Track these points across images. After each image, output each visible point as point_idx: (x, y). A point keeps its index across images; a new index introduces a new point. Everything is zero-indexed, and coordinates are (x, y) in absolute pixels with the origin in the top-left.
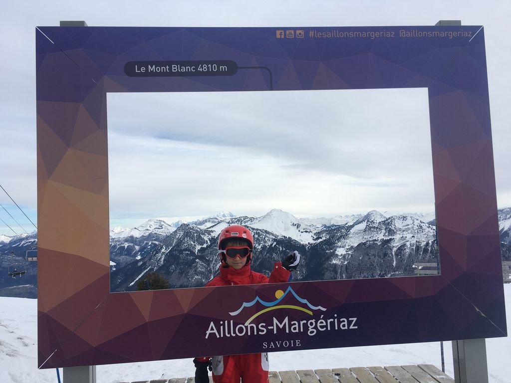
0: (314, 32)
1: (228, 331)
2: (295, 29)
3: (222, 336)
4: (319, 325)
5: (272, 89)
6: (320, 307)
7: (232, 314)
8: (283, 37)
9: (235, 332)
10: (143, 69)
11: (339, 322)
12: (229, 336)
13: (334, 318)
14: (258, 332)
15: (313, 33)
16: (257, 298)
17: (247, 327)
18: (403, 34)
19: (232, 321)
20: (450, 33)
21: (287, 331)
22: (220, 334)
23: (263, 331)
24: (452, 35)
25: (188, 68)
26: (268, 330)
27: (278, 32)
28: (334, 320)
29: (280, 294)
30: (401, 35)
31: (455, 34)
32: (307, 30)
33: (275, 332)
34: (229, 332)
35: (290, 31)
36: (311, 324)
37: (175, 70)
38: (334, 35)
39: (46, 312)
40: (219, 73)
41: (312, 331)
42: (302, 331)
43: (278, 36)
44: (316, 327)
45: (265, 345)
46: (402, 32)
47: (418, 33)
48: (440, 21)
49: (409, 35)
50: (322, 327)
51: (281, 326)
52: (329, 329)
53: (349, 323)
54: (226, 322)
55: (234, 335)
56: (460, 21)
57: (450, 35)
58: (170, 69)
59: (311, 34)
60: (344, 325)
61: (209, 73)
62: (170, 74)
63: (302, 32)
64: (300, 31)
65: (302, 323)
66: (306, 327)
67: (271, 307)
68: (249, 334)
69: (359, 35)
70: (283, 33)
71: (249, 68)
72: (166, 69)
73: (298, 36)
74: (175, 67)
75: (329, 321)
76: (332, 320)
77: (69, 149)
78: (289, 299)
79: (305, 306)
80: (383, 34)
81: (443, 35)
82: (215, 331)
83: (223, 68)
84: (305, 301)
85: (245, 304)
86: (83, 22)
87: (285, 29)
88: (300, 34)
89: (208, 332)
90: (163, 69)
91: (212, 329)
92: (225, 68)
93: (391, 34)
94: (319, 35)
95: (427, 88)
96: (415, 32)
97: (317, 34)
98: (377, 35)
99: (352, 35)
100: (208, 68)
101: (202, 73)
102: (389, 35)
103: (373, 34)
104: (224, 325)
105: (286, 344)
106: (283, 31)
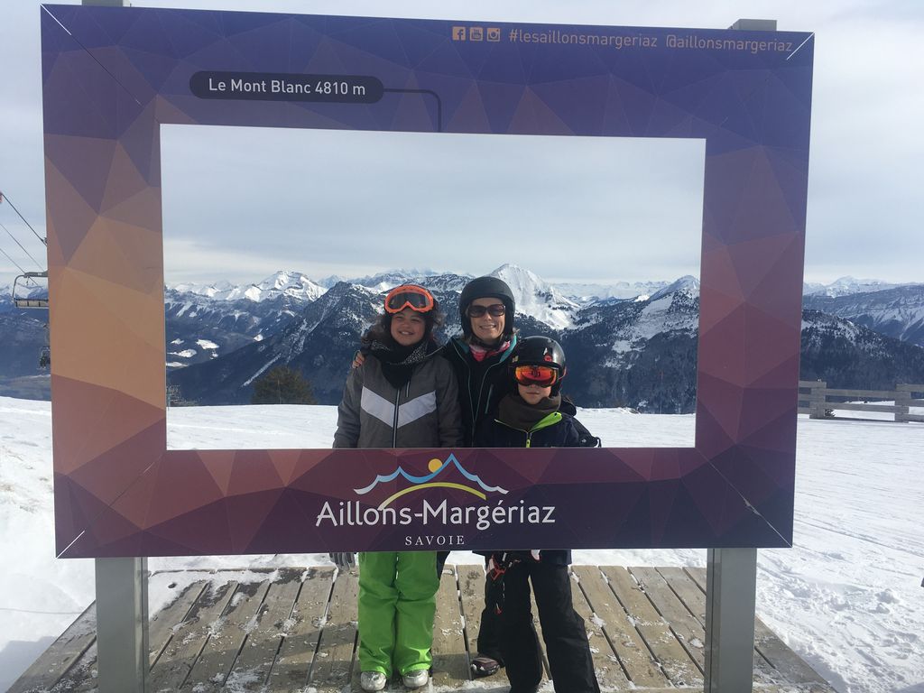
0: (518, 32)
1: (352, 516)
2: (485, 25)
3: (342, 523)
4: (494, 514)
5: (440, 130)
6: (498, 488)
7: (359, 492)
8: (463, 38)
9: (361, 519)
10: (222, 86)
11: (527, 513)
12: (353, 524)
13: (519, 506)
14: (398, 521)
15: (516, 33)
16: (400, 470)
17: (381, 513)
18: (673, 42)
19: (358, 503)
20: (755, 44)
21: (444, 522)
22: (338, 522)
23: (407, 520)
24: (757, 47)
25: (299, 88)
26: (413, 517)
27: (456, 30)
28: (519, 509)
29: (435, 466)
30: (668, 43)
31: (762, 45)
32: (506, 28)
33: (425, 522)
34: (353, 519)
35: (477, 29)
36: (483, 513)
37: (276, 89)
38: (552, 39)
39: (66, 474)
40: (351, 98)
41: (482, 524)
42: (467, 522)
43: (456, 37)
44: (489, 518)
45: (409, 540)
46: (670, 38)
47: (698, 40)
48: (740, 20)
49: (682, 44)
50: (499, 518)
51: (435, 514)
52: (510, 521)
53: (543, 514)
54: (349, 503)
55: (361, 524)
56: (776, 21)
57: (754, 47)
58: (268, 87)
59: (513, 35)
60: (534, 516)
61: (334, 98)
62: (269, 96)
63: (497, 31)
64: (494, 30)
65: (468, 510)
66: (474, 516)
67: (421, 484)
68: (384, 523)
69: (596, 42)
70: (464, 32)
71: (403, 91)
72: (261, 87)
73: (490, 38)
74: (276, 84)
75: (511, 510)
76: (516, 508)
77: (99, 217)
78: (450, 474)
79: (475, 485)
80: (637, 41)
81: (741, 46)
82: (331, 516)
83: (359, 89)
84: (475, 478)
85: (380, 478)
87: (467, 25)
88: (494, 34)
89: (320, 517)
90: (256, 86)
91: (326, 513)
92: (361, 89)
93: (651, 42)
94: (527, 37)
95: (704, 140)
96: (694, 38)
97: (523, 35)
98: (627, 41)
99: (583, 40)
100: (333, 88)
101: (322, 97)
102: (647, 43)
103: (619, 39)
104: (345, 508)
105: (441, 540)
106: (464, 28)
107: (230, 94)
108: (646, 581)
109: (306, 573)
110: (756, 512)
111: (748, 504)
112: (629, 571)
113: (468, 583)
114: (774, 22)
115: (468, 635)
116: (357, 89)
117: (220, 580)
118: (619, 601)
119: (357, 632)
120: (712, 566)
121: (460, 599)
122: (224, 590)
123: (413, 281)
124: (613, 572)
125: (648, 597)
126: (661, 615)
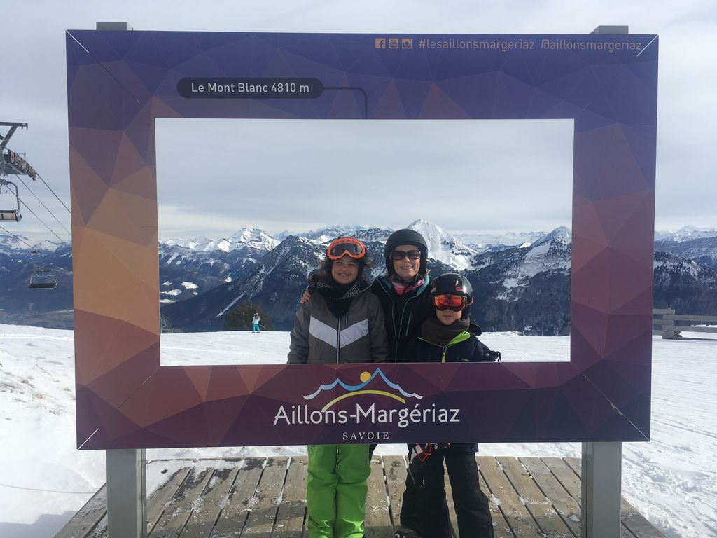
0: (426, 41)
1: (301, 417)
2: (401, 37)
3: (293, 423)
4: (412, 415)
5: (366, 118)
6: (414, 395)
7: (307, 398)
8: (384, 47)
9: (309, 419)
10: (201, 88)
11: (437, 414)
12: (302, 423)
13: (432, 408)
14: (337, 420)
15: (424, 42)
16: (338, 380)
17: (323, 414)
18: (547, 47)
19: (306, 406)
20: (611, 45)
21: (373, 421)
22: (291, 420)
23: (344, 419)
24: (613, 47)
25: (259, 88)
26: (349, 417)
27: (378, 41)
28: (431, 411)
29: (365, 377)
30: (543, 46)
31: (618, 45)
32: (416, 38)
33: (358, 422)
34: (302, 419)
35: (394, 39)
36: (403, 414)
37: (242, 89)
38: (452, 46)
39: (85, 385)
40: (298, 95)
41: (403, 422)
42: (391, 421)
43: (378, 46)
44: (408, 418)
45: (345, 436)
46: (544, 43)
47: (566, 43)
48: (600, 27)
49: (554, 46)
50: (416, 418)
51: (366, 415)
52: (424, 421)
53: (450, 414)
54: (299, 407)
55: (309, 422)
56: (627, 27)
57: (611, 47)
58: (236, 88)
59: (422, 43)
60: (444, 416)
61: (285, 95)
62: (236, 95)
63: (409, 41)
64: (407, 40)
65: (391, 412)
66: (396, 416)
67: (354, 392)
68: (326, 422)
69: (486, 47)
70: (384, 42)
71: (338, 88)
72: (231, 88)
73: (404, 46)
74: (241, 86)
75: (425, 412)
76: (429, 410)
77: (110, 189)
78: (377, 383)
79: (396, 392)
80: (519, 45)
81: (601, 46)
82: (285, 416)
83: (305, 88)
84: (396, 387)
85: (323, 387)
86: (125, 24)
87: (387, 37)
88: (407, 43)
89: (277, 417)
90: (227, 88)
91: (281, 414)
92: (306, 88)
93: (530, 45)
94: (432, 45)
95: (573, 120)
96: (563, 42)
97: (430, 42)
98: (511, 45)
99: (476, 46)
100: (285, 87)
101: (277, 95)
102: (526, 46)
103: (504, 44)
104: (296, 410)
105: (371, 436)
106: (384, 39)
107: (207, 94)
108: (533, 469)
109: (266, 462)
110: (620, 413)
111: (615, 407)
112: (520, 460)
113: (392, 470)
114: (626, 28)
115: (393, 511)
116: (303, 88)
117: (201, 467)
118: (513, 486)
119: (306, 508)
120: (586, 456)
121: (386, 482)
122: (203, 475)
123: (346, 234)
124: (507, 462)
125: (535, 481)
126: (546, 496)
